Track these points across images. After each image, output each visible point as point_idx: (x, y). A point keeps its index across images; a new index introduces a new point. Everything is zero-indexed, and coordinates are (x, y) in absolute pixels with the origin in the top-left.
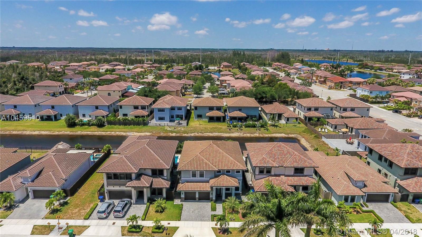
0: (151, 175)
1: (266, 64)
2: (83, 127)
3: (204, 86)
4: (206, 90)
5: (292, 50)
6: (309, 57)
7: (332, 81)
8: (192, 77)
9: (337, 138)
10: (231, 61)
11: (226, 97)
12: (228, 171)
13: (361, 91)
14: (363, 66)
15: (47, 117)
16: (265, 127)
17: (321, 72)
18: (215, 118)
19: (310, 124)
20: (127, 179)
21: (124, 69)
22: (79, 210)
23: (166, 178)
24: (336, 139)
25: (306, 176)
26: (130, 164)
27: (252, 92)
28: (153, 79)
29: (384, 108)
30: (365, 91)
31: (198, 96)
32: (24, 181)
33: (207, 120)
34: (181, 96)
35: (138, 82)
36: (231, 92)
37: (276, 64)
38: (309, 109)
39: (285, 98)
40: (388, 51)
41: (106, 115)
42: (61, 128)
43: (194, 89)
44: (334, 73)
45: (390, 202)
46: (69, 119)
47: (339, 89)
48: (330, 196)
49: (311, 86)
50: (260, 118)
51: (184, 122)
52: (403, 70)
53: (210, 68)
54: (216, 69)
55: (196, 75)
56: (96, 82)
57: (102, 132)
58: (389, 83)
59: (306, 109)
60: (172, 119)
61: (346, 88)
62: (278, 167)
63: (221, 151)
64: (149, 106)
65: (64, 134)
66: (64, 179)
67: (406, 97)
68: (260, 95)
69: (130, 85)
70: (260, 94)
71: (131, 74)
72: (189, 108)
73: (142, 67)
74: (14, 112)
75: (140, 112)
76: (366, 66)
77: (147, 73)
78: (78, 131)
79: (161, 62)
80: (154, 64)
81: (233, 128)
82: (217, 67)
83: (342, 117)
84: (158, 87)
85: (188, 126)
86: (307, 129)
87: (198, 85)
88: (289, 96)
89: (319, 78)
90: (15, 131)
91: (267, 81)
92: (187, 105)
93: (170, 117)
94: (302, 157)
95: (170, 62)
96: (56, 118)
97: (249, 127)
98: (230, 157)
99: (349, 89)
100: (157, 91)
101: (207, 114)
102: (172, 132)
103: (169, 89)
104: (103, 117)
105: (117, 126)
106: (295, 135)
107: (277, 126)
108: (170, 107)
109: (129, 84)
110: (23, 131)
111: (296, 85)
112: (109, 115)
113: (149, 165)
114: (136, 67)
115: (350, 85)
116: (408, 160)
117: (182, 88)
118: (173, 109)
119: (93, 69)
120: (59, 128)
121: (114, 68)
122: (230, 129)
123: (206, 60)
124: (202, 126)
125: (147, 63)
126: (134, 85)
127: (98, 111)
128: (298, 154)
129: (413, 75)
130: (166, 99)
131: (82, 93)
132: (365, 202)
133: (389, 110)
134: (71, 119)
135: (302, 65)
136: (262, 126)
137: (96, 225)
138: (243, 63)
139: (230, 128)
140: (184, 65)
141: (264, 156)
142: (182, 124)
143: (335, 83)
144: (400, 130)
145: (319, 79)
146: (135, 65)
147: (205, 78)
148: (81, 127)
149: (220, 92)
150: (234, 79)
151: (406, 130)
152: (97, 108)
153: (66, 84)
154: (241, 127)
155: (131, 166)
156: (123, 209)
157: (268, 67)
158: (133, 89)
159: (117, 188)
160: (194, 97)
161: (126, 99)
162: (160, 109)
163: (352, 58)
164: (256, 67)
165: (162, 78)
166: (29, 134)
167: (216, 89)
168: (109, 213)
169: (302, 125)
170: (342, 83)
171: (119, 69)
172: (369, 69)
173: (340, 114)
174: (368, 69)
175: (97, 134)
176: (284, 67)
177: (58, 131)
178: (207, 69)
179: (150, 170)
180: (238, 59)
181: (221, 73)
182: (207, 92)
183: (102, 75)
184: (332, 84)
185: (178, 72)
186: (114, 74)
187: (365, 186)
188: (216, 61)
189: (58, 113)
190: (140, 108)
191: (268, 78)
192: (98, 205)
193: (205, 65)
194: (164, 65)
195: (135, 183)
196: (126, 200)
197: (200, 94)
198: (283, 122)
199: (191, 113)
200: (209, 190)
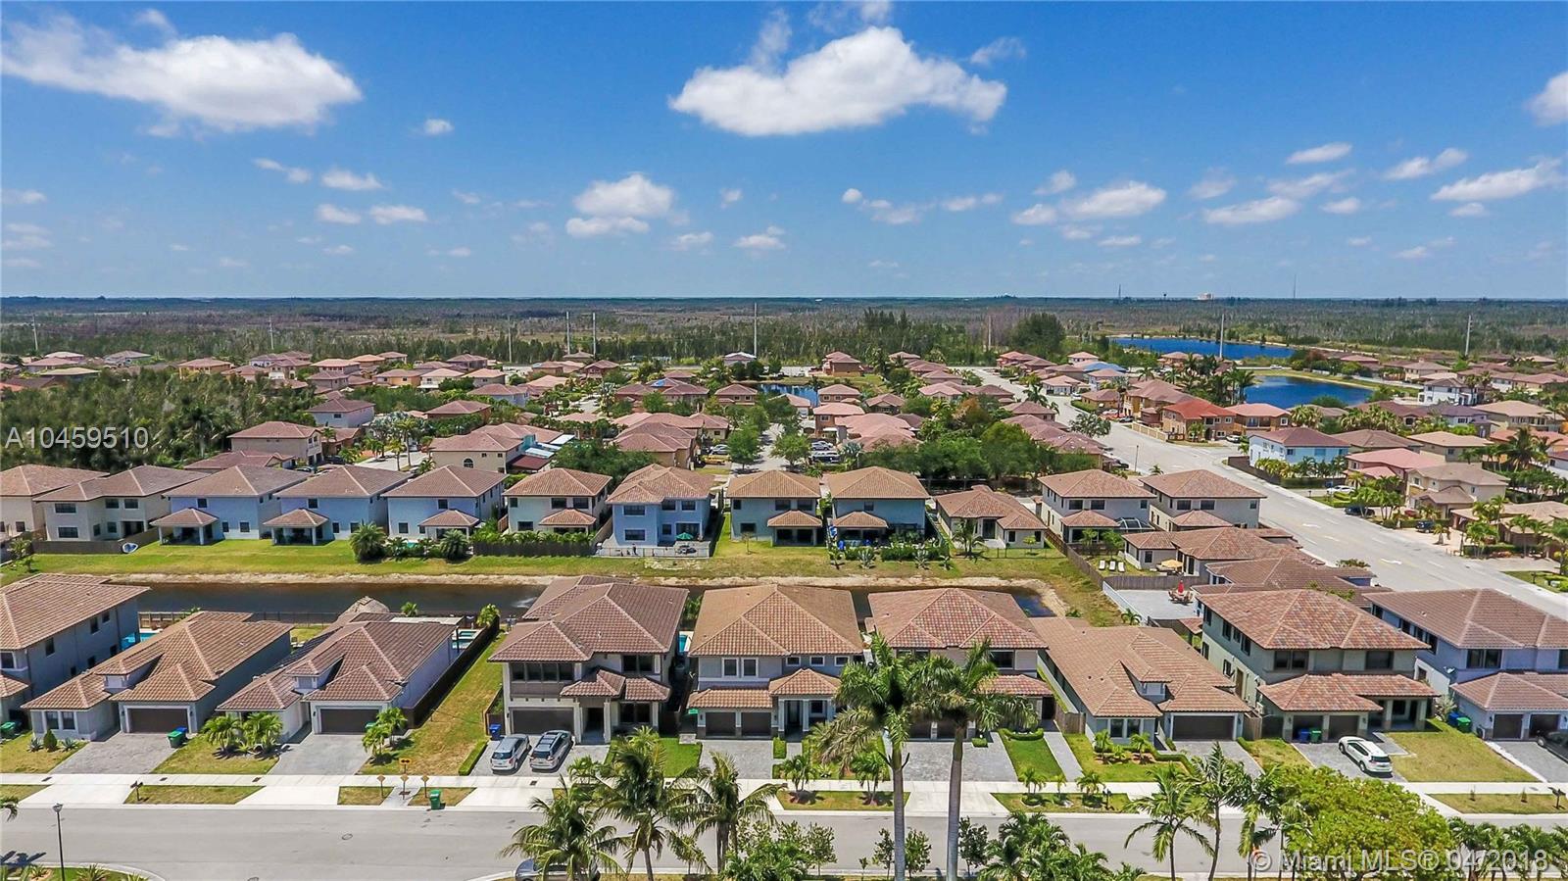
0: (620, 670)
1: (976, 356)
2: (405, 560)
3: (764, 433)
4: (768, 449)
5: (1078, 302)
6: (1135, 326)
7: (1178, 417)
8: (724, 404)
9: (1149, 588)
10: (858, 346)
11: (833, 469)
12: (817, 660)
13: (1261, 449)
14: (1308, 360)
15: (292, 534)
16: (943, 559)
17: (1151, 385)
18: (795, 534)
19: (1076, 551)
20: (561, 679)
21: (501, 380)
22: (442, 758)
23: (658, 678)
24: (1144, 589)
25: (1019, 673)
26: (569, 641)
27: (911, 452)
28: (598, 411)
29: (1326, 500)
30: (1272, 446)
31: (745, 467)
32: (300, 688)
33: (770, 539)
34: (692, 469)
35: (553, 423)
36: (849, 455)
37: (1010, 355)
38: (1077, 505)
39: (1012, 472)
40: (1420, 301)
41: (470, 524)
42: (341, 564)
43: (731, 445)
44: (1195, 387)
45: (1234, 737)
46: (366, 539)
47: (1203, 442)
48: (1081, 724)
49: (1107, 433)
50: (931, 531)
51: (702, 547)
52: (1436, 374)
53: (785, 370)
54: (807, 375)
55: (737, 398)
56: (419, 425)
57: (461, 576)
58: (1353, 420)
59: (1067, 504)
60: (665, 538)
61: (1225, 439)
62: (945, 648)
63: (801, 609)
64: (596, 498)
65: (350, 581)
66: (399, 684)
67: (1390, 467)
68: (938, 463)
69: (530, 433)
70: (935, 459)
71: (526, 395)
72: (716, 505)
73: (559, 373)
74: (198, 519)
75: (570, 516)
76: (1315, 362)
77: (577, 391)
78: (392, 573)
79: (618, 353)
80: (597, 359)
81: (846, 561)
82: (810, 368)
83: (1177, 528)
84: (619, 440)
85: (715, 557)
86: (1068, 562)
87: (744, 433)
88: (1024, 464)
89: (1141, 405)
90: (207, 573)
91: (964, 419)
92: (710, 494)
93: (661, 532)
94: (1010, 624)
95: (650, 351)
96: (322, 536)
97: (894, 557)
98: (824, 625)
99: (1234, 442)
100: (617, 453)
101: (770, 523)
102: (666, 574)
103: (654, 445)
104: (464, 531)
105: (505, 557)
106: (1029, 580)
107: (976, 555)
108: (660, 501)
109: (528, 430)
110: (231, 572)
111: (1054, 431)
112: (480, 526)
113: (617, 645)
114: (539, 371)
115: (1238, 427)
116: (1285, 629)
117: (695, 442)
118: (668, 505)
119: (399, 379)
120: (334, 564)
121: (470, 375)
122: (837, 565)
123: (773, 342)
124: (755, 556)
125: (572, 356)
126: (541, 435)
127: (448, 512)
128: (1000, 618)
129: (1461, 391)
130: (647, 478)
131: (377, 461)
132: (1171, 738)
133: (1337, 506)
134: (371, 538)
135: (1099, 360)
136: (933, 556)
137: (489, 785)
138: (895, 355)
139: (839, 562)
140: (697, 363)
141: (910, 622)
142: (695, 551)
143: (1189, 423)
144: (1330, 564)
145: (1144, 410)
146: (535, 366)
147: (768, 407)
148: (399, 562)
149: (813, 454)
150: (860, 410)
151: (1349, 563)
152: (443, 504)
153: (328, 433)
154: (871, 557)
155: (573, 646)
156: (555, 750)
157: (983, 365)
158: (539, 447)
159: (535, 703)
160: (733, 472)
161: (527, 479)
162: (631, 507)
163: (1281, 331)
164: (937, 371)
165: (627, 409)
166: (248, 581)
167: (800, 444)
168: (520, 761)
169: (1055, 552)
170: (1209, 421)
171: (485, 380)
172: (1325, 370)
173: (1170, 518)
174: (1324, 372)
175: (448, 582)
176: (1034, 368)
177: (331, 574)
178: (775, 375)
179: (619, 656)
180: (880, 339)
181: (820, 392)
182: (774, 453)
183: (434, 402)
184: (1178, 424)
185: (680, 387)
186: (471, 398)
187: (1169, 695)
188: (808, 346)
189: (327, 522)
190: (570, 503)
191: (966, 408)
192: (486, 746)
193: (770, 360)
194: (630, 364)
195: (581, 688)
196: (560, 733)
197: (750, 462)
198: (999, 542)
199: (723, 519)
200: (768, 706)
